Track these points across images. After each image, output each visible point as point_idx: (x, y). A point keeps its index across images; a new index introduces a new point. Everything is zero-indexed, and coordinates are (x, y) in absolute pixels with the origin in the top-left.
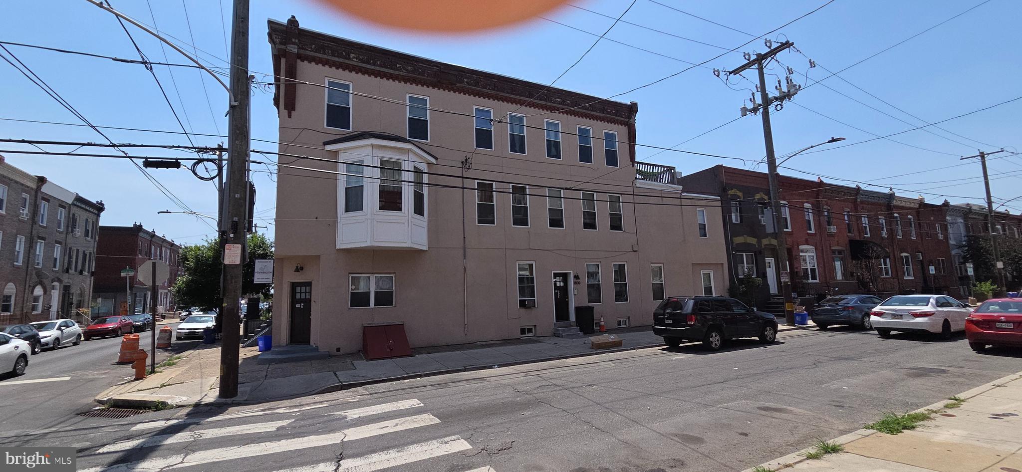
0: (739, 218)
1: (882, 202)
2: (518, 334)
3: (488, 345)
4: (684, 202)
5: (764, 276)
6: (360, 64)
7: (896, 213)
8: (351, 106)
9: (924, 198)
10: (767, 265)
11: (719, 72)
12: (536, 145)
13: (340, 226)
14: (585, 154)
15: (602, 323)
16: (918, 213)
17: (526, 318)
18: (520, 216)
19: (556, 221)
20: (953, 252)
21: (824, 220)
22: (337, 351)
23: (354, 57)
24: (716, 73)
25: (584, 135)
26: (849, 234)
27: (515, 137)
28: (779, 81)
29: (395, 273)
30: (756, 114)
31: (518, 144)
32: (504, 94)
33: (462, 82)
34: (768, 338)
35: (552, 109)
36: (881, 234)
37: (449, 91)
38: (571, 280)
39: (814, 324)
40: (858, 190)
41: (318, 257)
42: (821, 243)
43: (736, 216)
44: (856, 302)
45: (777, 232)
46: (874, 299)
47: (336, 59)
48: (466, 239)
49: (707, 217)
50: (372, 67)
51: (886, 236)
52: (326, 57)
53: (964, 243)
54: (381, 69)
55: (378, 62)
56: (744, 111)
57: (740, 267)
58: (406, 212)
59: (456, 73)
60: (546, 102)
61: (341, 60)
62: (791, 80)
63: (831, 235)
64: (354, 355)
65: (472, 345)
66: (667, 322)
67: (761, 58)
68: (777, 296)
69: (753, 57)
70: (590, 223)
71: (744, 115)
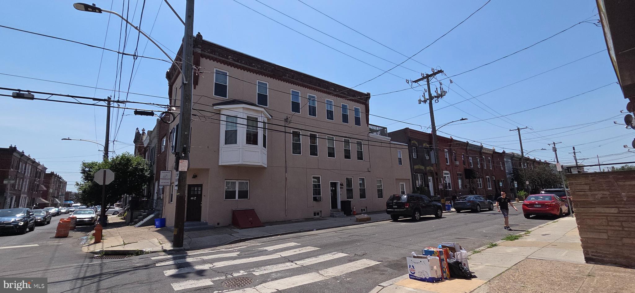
0: (416, 155)
1: (477, 150)
2: (312, 216)
3: (297, 221)
4: (392, 145)
5: (428, 186)
6: (233, 62)
7: (484, 156)
8: (227, 84)
9: (495, 149)
10: (429, 181)
11: (408, 81)
12: (321, 112)
13: (221, 152)
14: (345, 119)
15: (354, 210)
16: (493, 156)
17: (316, 207)
18: (314, 151)
19: (331, 154)
20: (508, 176)
21: (453, 157)
22: (218, 225)
23: (230, 58)
24: (407, 81)
25: (344, 108)
26: (464, 166)
27: (311, 107)
28: (437, 88)
29: (249, 180)
30: (425, 103)
31: (312, 111)
32: (306, 84)
33: (285, 76)
34: (439, 215)
35: (329, 93)
36: (478, 166)
37: (279, 80)
38: (339, 186)
39: (455, 210)
40: (467, 144)
41: (208, 170)
42: (452, 169)
43: (415, 154)
44: (473, 199)
45: (437, 163)
46: (481, 197)
47: (221, 58)
48: (287, 162)
49: (402, 155)
50: (240, 64)
51: (480, 167)
52: (215, 56)
53: (512, 172)
54: (244, 65)
55: (243, 62)
56: (420, 101)
57: (417, 182)
58: (260, 145)
59: (283, 71)
60: (327, 89)
61: (223, 59)
62: (442, 89)
63: (457, 166)
64: (228, 226)
65: (290, 222)
66: (394, 207)
67: (428, 76)
68: (434, 197)
69: (425, 76)
70: (347, 156)
71: (420, 103)
